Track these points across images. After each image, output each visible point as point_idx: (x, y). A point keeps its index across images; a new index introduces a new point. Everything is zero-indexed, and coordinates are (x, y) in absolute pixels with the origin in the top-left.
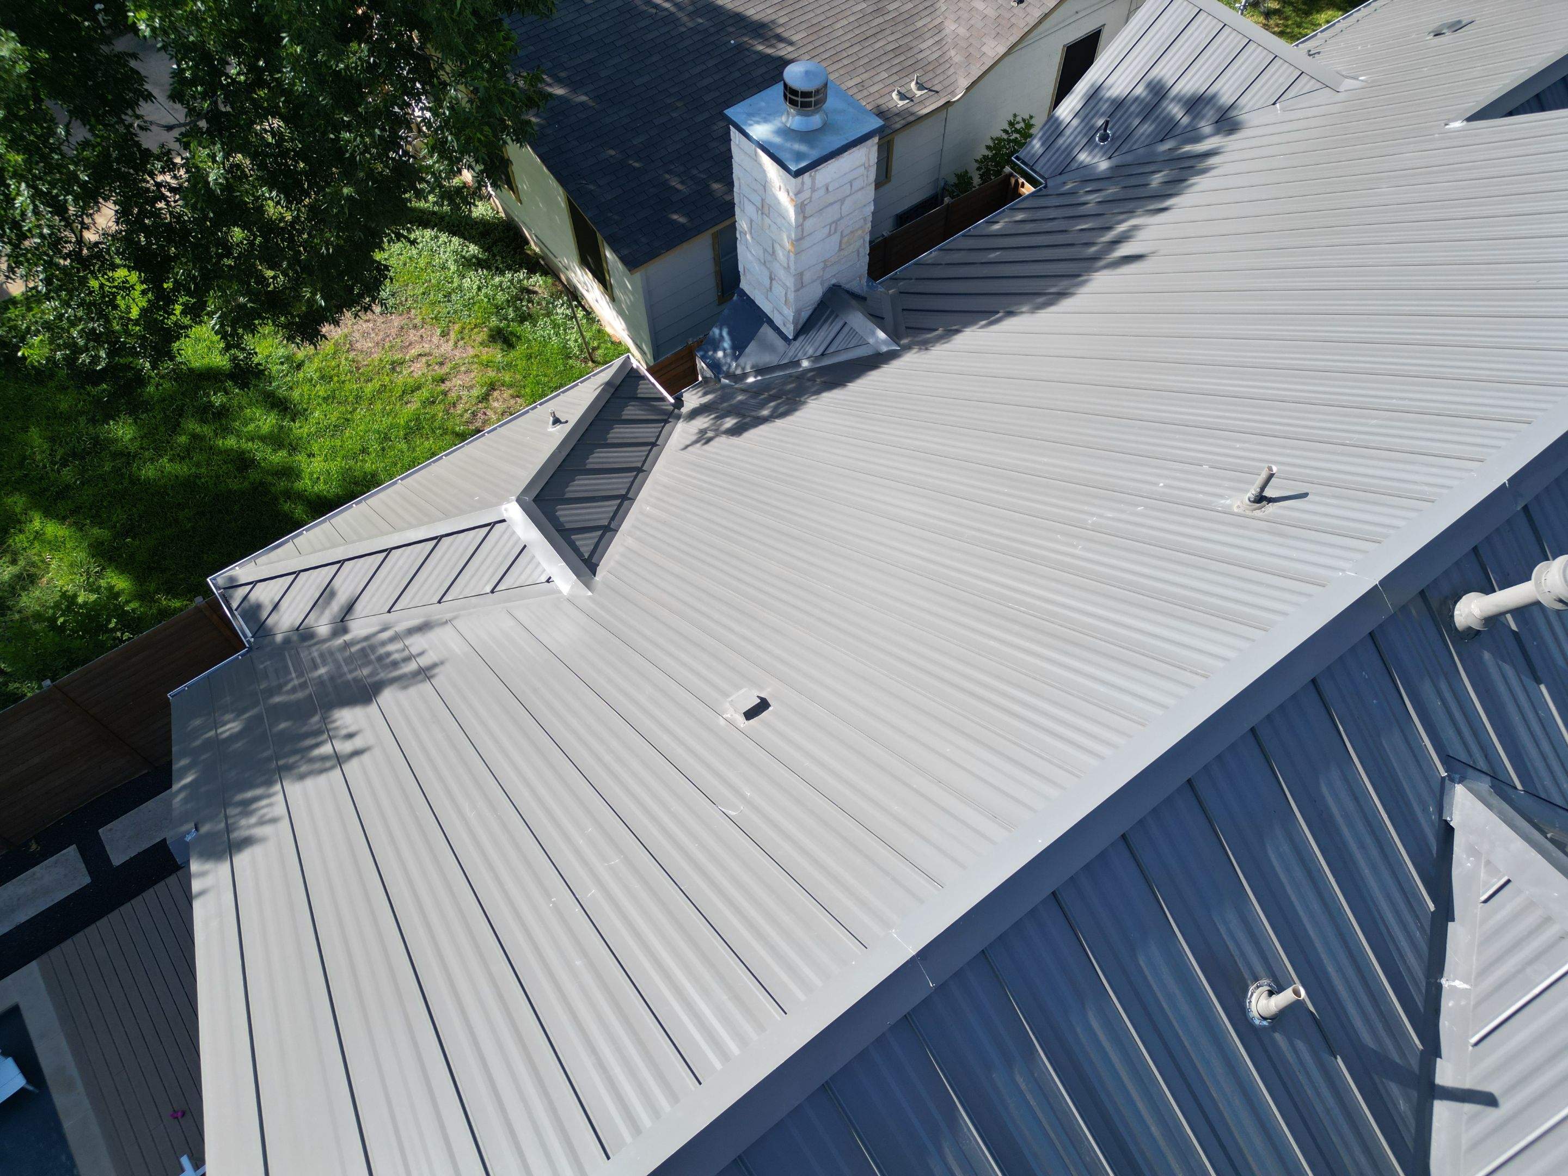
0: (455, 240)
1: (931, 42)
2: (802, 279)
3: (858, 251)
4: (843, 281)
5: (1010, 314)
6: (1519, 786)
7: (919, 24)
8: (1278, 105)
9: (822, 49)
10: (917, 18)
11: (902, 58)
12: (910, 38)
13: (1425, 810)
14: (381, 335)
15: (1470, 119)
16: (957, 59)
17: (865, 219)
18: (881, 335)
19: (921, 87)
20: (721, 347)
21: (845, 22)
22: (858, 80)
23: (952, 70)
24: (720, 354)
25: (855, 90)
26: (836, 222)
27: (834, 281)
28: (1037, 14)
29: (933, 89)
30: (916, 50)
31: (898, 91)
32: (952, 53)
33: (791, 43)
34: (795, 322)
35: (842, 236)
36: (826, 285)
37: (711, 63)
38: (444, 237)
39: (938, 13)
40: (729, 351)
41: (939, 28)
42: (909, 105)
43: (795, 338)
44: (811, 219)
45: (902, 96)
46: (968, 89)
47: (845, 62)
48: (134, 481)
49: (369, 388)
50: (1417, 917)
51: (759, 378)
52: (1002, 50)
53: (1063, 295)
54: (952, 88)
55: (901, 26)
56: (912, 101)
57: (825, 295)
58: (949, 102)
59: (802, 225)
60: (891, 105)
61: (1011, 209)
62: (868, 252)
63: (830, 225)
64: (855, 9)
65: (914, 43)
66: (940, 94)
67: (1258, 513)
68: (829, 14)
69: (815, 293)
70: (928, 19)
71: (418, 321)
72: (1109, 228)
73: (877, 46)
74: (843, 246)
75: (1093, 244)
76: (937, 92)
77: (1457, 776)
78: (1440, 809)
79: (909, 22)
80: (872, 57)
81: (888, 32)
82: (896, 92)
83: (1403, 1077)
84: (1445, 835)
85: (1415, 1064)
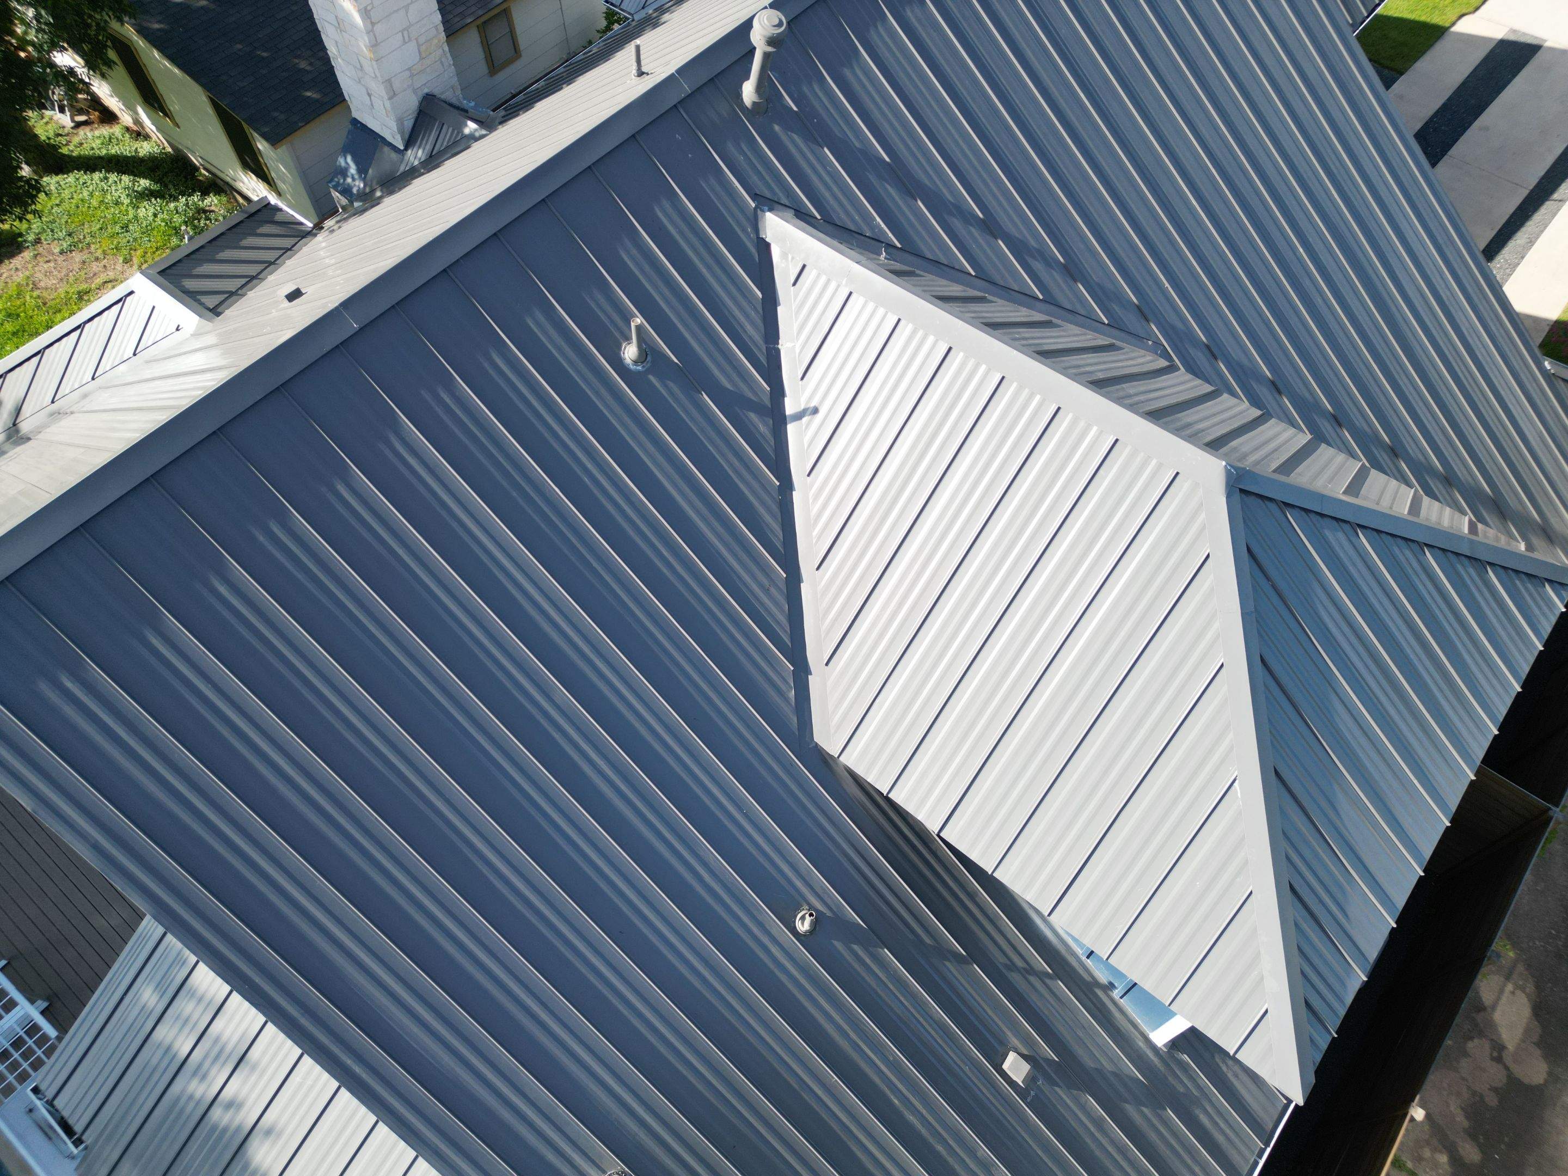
2: (392, 87)
3: (441, 62)
4: (436, 92)
6: (819, 217)
13: (744, 230)
14: (64, 272)
17: (436, 28)
18: (474, 126)
20: (349, 174)
24: (349, 180)
26: (406, 29)
27: (426, 90)
34: (401, 132)
35: (419, 46)
36: (421, 94)
40: (356, 177)
43: (406, 149)
44: (379, 25)
50: (751, 302)
57: (421, 104)
59: (372, 31)
62: (452, 62)
63: (402, 31)
69: (412, 103)
74: (424, 55)
77: (765, 207)
78: (757, 230)
83: (759, 409)
84: (764, 247)
85: (767, 401)
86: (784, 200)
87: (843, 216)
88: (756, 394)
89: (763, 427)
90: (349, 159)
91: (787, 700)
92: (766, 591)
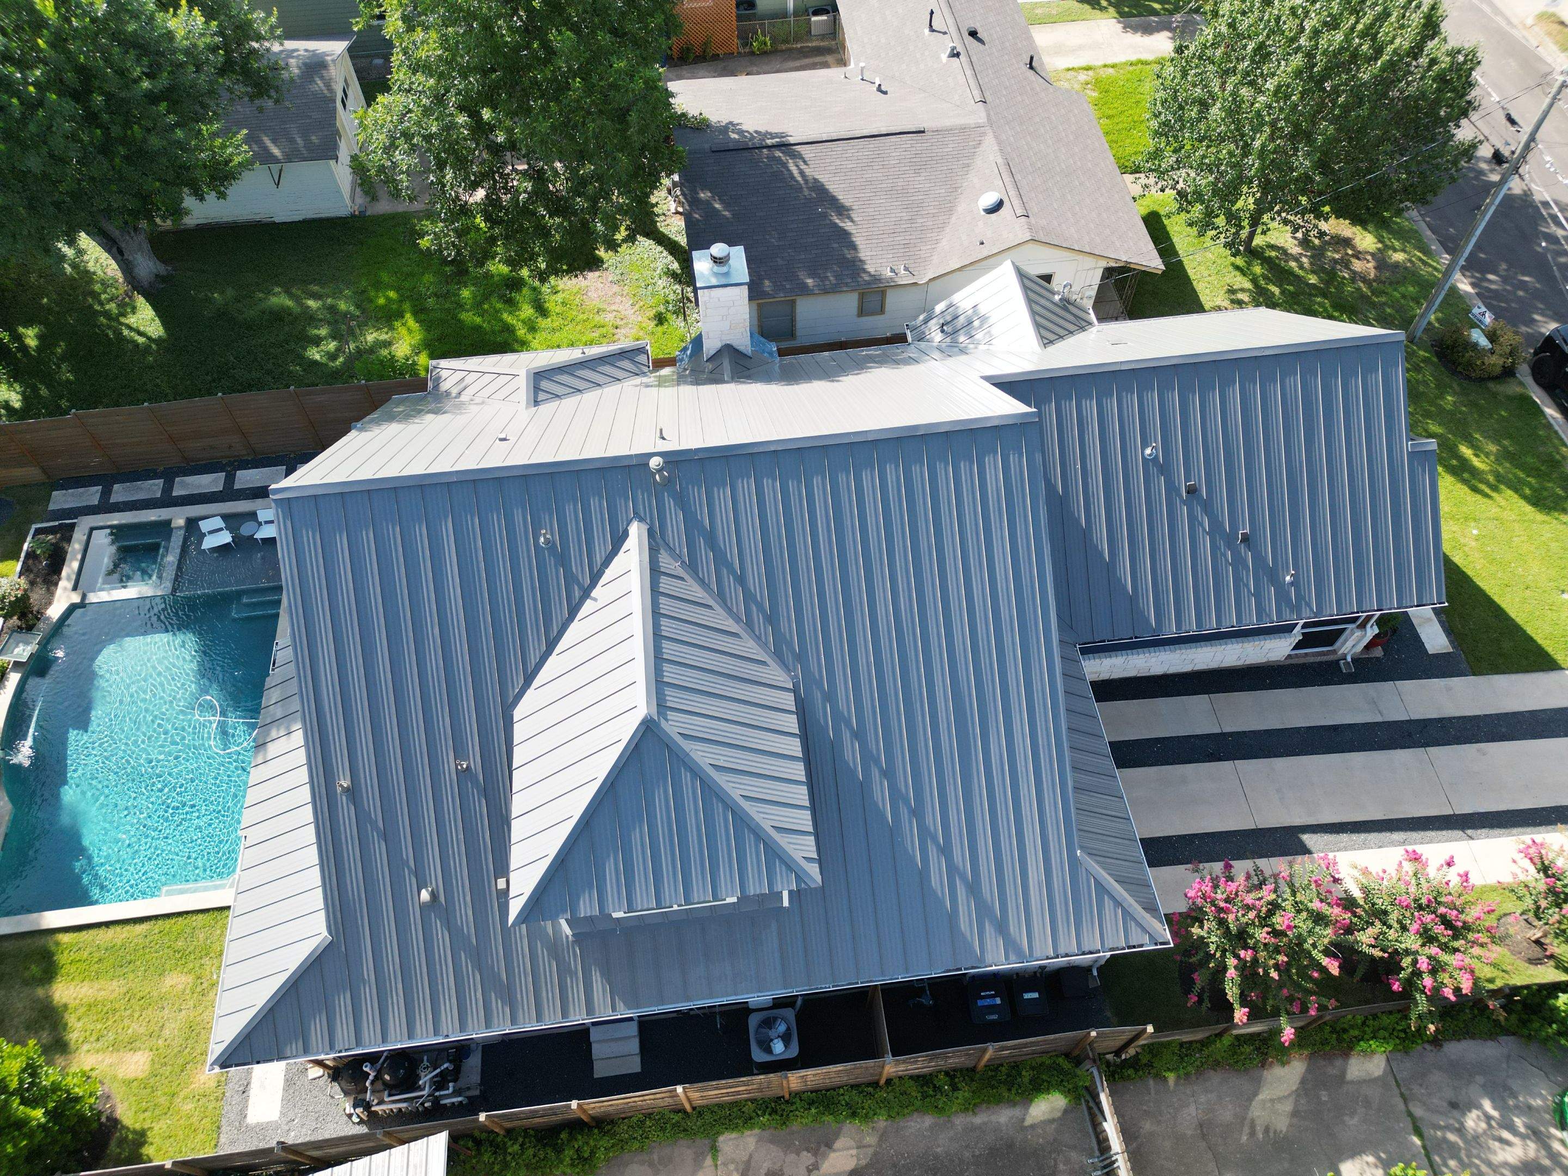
0: (670, 258)
1: (927, 247)
2: (707, 335)
4: (736, 345)
6: (658, 534)
7: (930, 235)
10: (930, 231)
11: (907, 250)
12: (918, 241)
13: (622, 523)
15: (978, 379)
16: (934, 262)
17: (745, 320)
18: (730, 373)
19: (906, 269)
21: (888, 220)
23: (928, 267)
25: (870, 259)
26: (726, 315)
27: (728, 342)
28: (986, 254)
29: (913, 273)
30: (917, 249)
31: (891, 267)
32: (936, 257)
33: (852, 221)
34: (708, 354)
35: (731, 323)
36: (724, 343)
37: (801, 217)
38: (665, 253)
39: (943, 233)
41: (937, 242)
42: (893, 277)
43: (708, 361)
44: (710, 309)
45: (892, 270)
46: (931, 280)
47: (877, 241)
48: (455, 317)
49: (581, 317)
50: (605, 551)
51: (688, 375)
52: (958, 266)
54: (921, 277)
55: (919, 233)
56: (897, 275)
58: (915, 283)
60: (884, 273)
62: (749, 336)
64: (898, 215)
65: (919, 245)
66: (915, 277)
69: (721, 345)
70: (936, 234)
71: (625, 293)
73: (897, 239)
74: (732, 328)
76: (914, 275)
77: (638, 519)
78: (628, 525)
79: (924, 232)
80: (891, 243)
81: (908, 233)
84: (625, 534)
86: (647, 520)
87: (671, 540)
88: (583, 582)
89: (577, 593)
91: (513, 691)
92: (534, 650)
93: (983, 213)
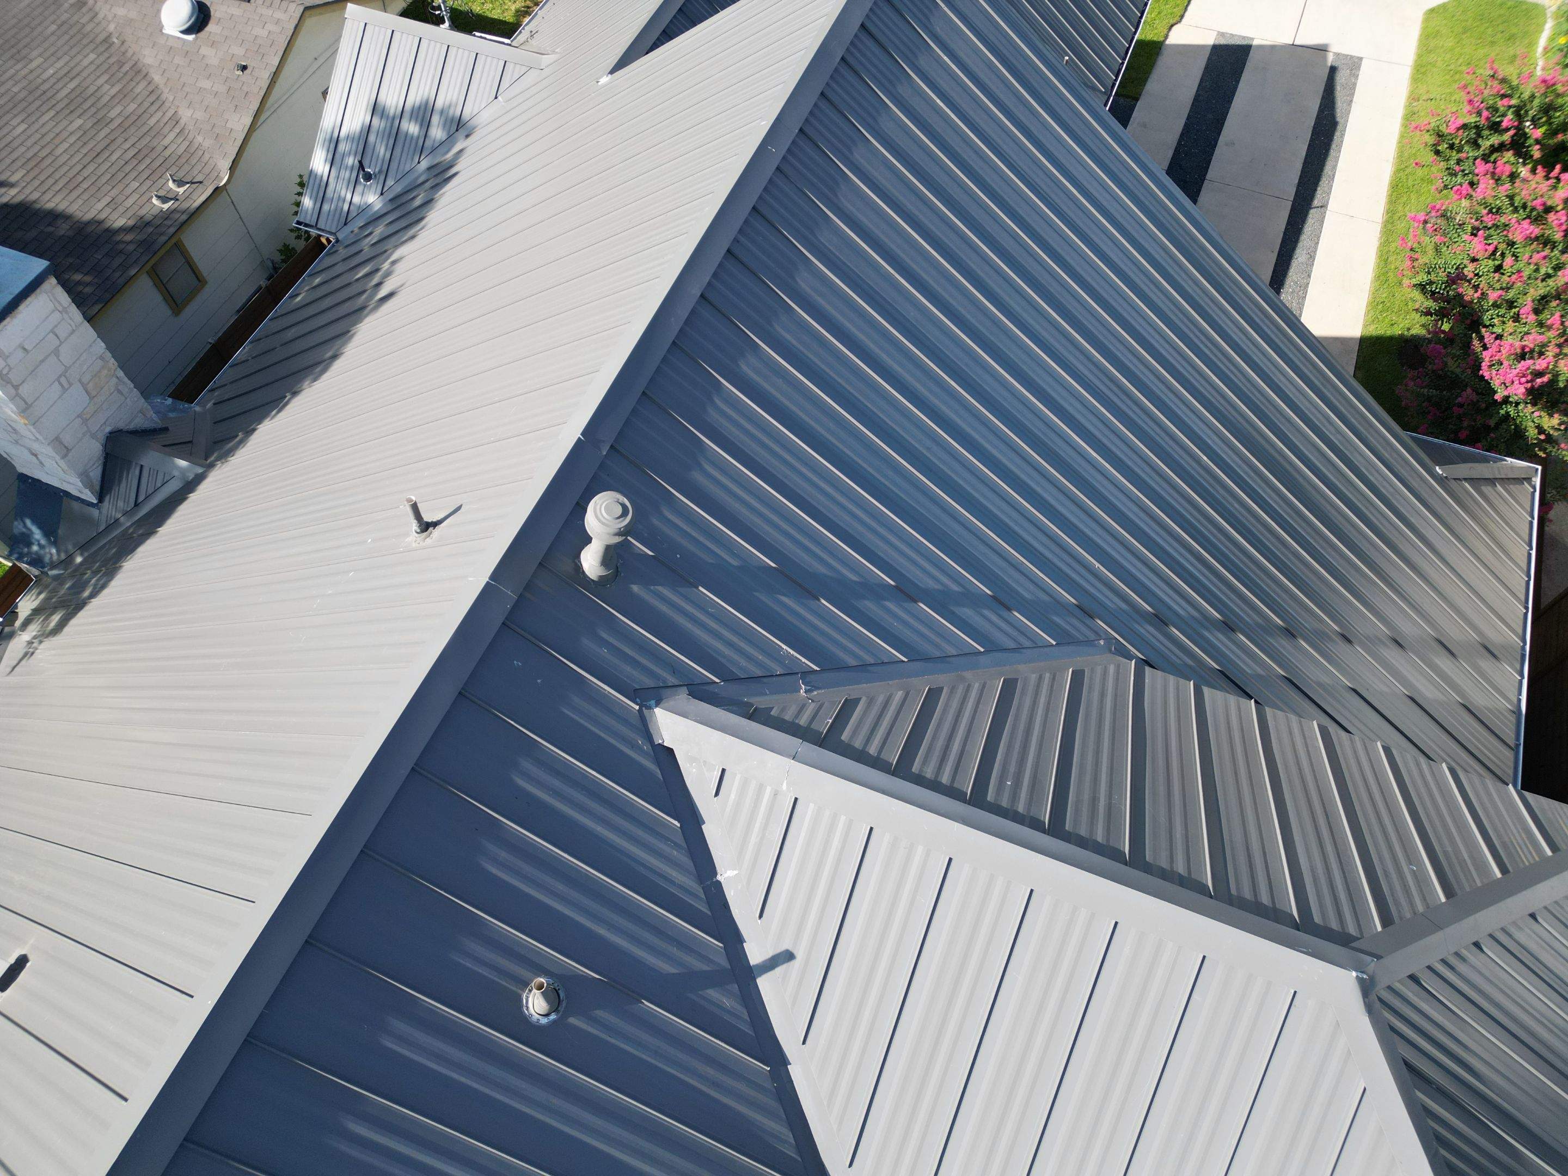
1: (171, 136)
2: (61, 443)
3: (119, 392)
4: (122, 425)
5: (295, 394)
6: (718, 681)
7: (152, 121)
8: (500, 98)
9: (51, 181)
10: (146, 116)
11: (148, 161)
12: (148, 139)
13: (634, 746)
15: (612, 72)
16: (207, 143)
17: (101, 358)
18: (183, 463)
20: (33, 541)
21: (66, 145)
22: (107, 199)
23: (207, 156)
24: (35, 548)
25: (108, 210)
26: (63, 374)
27: (108, 429)
28: (265, 76)
29: (195, 180)
30: (160, 148)
31: (156, 196)
32: (199, 139)
33: (12, 185)
34: (88, 484)
35: (84, 386)
36: (102, 436)
39: (167, 104)
40: (43, 542)
41: (175, 120)
42: (176, 205)
43: (101, 500)
44: (25, 385)
45: (164, 199)
46: (230, 169)
47: (85, 185)
50: (668, 839)
51: (86, 554)
52: (248, 121)
53: (335, 357)
54: (214, 174)
55: (133, 129)
56: (177, 200)
57: (105, 446)
58: (217, 189)
59: (17, 395)
60: (155, 212)
61: (310, 275)
62: (132, 385)
63: (58, 380)
64: (71, 129)
65: (154, 143)
66: (205, 182)
67: (428, 541)
68: (43, 143)
69: (94, 449)
70: (159, 114)
72: (377, 270)
73: (114, 157)
74: (94, 393)
75: (364, 291)
76: (201, 182)
77: (653, 702)
78: (649, 737)
79: (139, 123)
80: (113, 170)
81: (120, 140)
82: (154, 197)
83: (716, 979)
84: (667, 756)
85: (723, 962)
86: (672, 680)
87: (743, 663)
88: (710, 961)
89: (728, 1003)
90: (28, 522)
93: (190, 38)
